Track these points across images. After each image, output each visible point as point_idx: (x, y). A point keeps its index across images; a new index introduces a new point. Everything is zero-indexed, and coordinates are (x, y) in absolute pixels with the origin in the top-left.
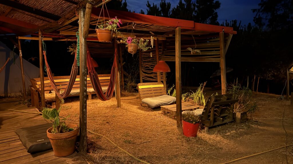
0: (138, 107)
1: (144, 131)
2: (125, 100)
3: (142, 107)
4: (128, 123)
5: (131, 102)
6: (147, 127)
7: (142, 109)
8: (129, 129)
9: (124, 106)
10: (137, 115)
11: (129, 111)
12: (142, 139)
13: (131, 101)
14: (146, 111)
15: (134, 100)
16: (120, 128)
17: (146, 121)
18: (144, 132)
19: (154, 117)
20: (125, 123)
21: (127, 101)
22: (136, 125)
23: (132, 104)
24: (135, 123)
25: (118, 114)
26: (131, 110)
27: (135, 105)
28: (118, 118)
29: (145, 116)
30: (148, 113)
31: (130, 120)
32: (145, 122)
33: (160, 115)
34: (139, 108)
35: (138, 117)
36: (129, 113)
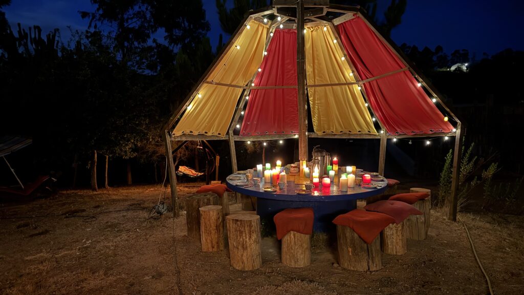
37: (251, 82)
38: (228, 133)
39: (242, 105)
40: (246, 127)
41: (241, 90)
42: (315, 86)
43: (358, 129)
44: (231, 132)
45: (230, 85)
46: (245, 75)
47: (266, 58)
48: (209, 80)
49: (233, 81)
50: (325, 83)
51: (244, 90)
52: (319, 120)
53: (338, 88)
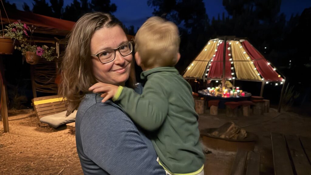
0: (36, 128)
1: (51, 159)
2: (13, 121)
3: (41, 128)
4: (26, 152)
5: (23, 123)
6: (53, 153)
7: (41, 131)
8: (28, 160)
9: (13, 129)
10: (36, 140)
11: (23, 136)
12: (50, 170)
13: (23, 121)
14: (46, 132)
15: (27, 119)
16: (14, 161)
17: (50, 145)
18: (50, 161)
19: (59, 138)
20: (21, 153)
21: (16, 121)
22: (36, 152)
23: (25, 125)
24: (35, 150)
25: (6, 142)
26: (26, 133)
27: (30, 126)
28: (9, 148)
29: (47, 139)
30: (50, 134)
31: (27, 147)
32: (49, 147)
33: (67, 135)
34: (36, 130)
35: (38, 142)
36: (23, 139)
37: (211, 59)
38: (203, 77)
39: (208, 67)
40: (210, 75)
41: (207, 62)
42: (236, 61)
43: (254, 78)
44: (204, 77)
45: (203, 61)
46: (209, 57)
47: (217, 52)
48: (196, 59)
49: (204, 59)
50: (239, 60)
51: (209, 62)
52: (239, 74)
53: (244, 62)
